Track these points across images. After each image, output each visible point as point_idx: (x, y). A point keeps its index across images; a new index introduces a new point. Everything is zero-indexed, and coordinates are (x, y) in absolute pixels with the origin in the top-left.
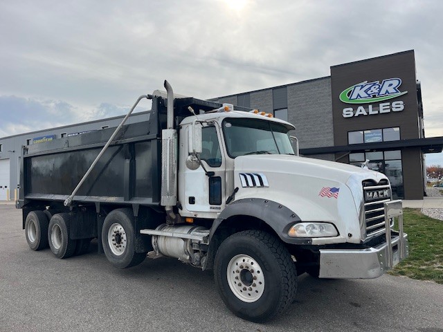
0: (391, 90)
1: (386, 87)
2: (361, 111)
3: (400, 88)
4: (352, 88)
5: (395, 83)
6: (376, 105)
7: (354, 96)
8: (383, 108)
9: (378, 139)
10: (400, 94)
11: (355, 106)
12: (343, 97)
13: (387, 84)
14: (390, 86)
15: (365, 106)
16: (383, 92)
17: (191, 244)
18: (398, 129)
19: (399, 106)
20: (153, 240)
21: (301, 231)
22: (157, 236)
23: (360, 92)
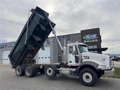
0: (95, 37)
1: (93, 36)
2: (88, 41)
3: (97, 36)
4: (86, 36)
5: (96, 35)
6: (91, 40)
7: (86, 38)
8: (93, 41)
9: (92, 48)
10: (97, 38)
11: (87, 40)
12: (84, 38)
13: (94, 35)
14: (94, 36)
15: (89, 40)
16: (93, 37)
17: (71, 71)
18: (96, 46)
19: (97, 40)
20: (60, 71)
21: (99, 67)
22: (61, 70)
23: (88, 37)
